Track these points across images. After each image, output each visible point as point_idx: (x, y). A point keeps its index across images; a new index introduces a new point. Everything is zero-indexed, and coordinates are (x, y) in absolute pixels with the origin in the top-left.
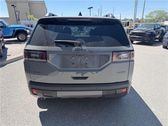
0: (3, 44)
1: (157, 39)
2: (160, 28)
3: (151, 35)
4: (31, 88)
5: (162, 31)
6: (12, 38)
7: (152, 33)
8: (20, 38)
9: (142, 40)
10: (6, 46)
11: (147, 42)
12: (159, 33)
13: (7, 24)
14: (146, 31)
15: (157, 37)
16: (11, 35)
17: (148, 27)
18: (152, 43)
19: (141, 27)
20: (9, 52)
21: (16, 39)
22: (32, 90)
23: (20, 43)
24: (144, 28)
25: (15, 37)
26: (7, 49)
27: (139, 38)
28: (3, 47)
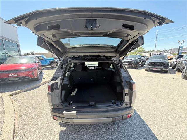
0: (41, 70)
1: (140, 64)
2: (141, 58)
3: (136, 62)
4: (53, 115)
5: (143, 59)
6: (48, 66)
7: (137, 61)
8: (53, 66)
9: (130, 65)
10: (43, 71)
11: (134, 67)
12: (141, 61)
13: (45, 58)
14: (133, 60)
15: (140, 63)
16: (47, 64)
17: (133, 58)
18: (137, 67)
19: (129, 58)
20: (44, 76)
21: (50, 66)
22: (53, 117)
23: (53, 69)
24: (131, 58)
25: (50, 65)
26: (44, 73)
27: (129, 64)
28: (41, 73)
